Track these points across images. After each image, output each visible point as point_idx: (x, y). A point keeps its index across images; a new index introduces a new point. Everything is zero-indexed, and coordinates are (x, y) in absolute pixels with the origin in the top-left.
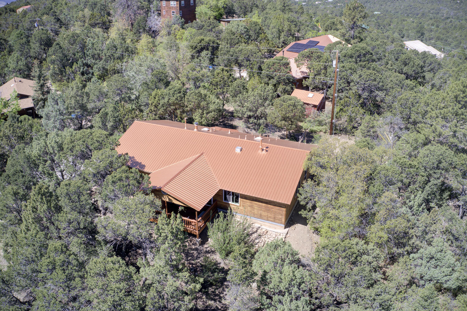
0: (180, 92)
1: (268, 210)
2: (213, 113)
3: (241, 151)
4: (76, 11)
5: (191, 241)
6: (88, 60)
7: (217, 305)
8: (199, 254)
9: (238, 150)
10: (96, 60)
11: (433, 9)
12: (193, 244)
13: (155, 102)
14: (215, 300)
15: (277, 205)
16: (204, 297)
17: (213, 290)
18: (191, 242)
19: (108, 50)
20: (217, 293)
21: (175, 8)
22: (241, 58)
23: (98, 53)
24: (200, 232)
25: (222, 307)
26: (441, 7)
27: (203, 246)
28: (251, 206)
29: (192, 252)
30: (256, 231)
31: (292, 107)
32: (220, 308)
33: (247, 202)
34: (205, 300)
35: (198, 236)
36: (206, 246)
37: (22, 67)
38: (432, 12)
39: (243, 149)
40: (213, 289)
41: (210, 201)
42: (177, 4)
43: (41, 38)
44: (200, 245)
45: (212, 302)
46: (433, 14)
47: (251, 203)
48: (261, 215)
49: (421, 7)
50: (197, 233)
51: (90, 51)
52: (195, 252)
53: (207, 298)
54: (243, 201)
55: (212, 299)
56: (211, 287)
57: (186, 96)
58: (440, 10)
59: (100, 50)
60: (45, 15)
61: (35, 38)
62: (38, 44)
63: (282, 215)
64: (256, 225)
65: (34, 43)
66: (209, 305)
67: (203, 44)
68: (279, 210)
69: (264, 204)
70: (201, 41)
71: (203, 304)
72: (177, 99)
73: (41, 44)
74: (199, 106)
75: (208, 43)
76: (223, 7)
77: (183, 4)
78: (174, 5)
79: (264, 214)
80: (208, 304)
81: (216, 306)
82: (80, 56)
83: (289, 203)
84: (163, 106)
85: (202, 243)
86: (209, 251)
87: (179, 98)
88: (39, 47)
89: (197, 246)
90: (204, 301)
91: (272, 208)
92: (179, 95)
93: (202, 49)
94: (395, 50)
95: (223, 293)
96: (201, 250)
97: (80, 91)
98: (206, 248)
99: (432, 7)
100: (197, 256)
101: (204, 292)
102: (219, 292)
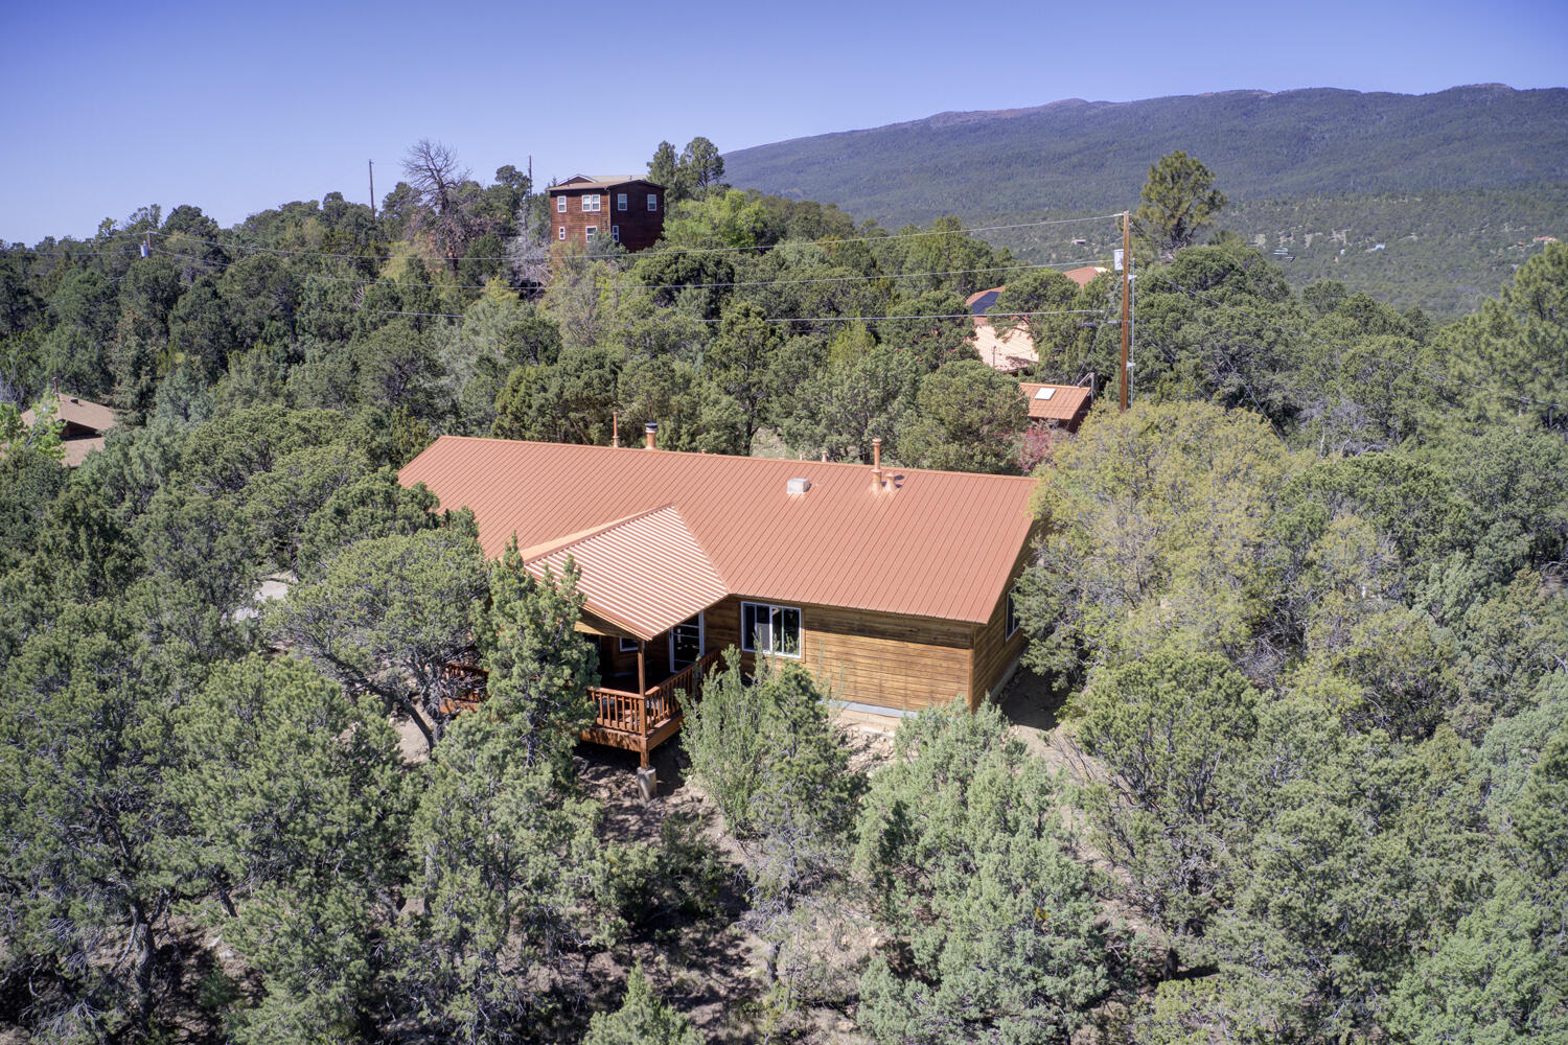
0: (601, 366)
1: (907, 665)
2: (713, 433)
3: (807, 489)
4: (277, 228)
5: (619, 785)
6: (303, 343)
7: (712, 983)
8: (647, 823)
9: (795, 487)
10: (332, 340)
11: (1435, 295)
12: (626, 794)
13: (517, 401)
14: (704, 969)
15: (940, 638)
16: (661, 957)
17: (698, 936)
18: (619, 787)
19: (372, 306)
20: (712, 944)
21: (597, 217)
22: (808, 302)
23: (337, 320)
24: (656, 742)
25: (732, 990)
26: (1460, 287)
27: (663, 801)
28: (846, 658)
29: (620, 817)
30: (867, 746)
31: (982, 387)
32: (723, 992)
33: (826, 643)
34: (663, 967)
35: (644, 758)
36: (673, 800)
37: (86, 367)
38: (1430, 304)
39: (815, 484)
40: (697, 931)
41: (694, 620)
42: (603, 203)
43: (156, 279)
44: (652, 796)
45: (695, 974)
46: (1434, 309)
47: (844, 643)
48: (881, 689)
49: (1395, 292)
50: (644, 744)
51: (314, 314)
52: (633, 819)
53: (671, 961)
54: (815, 641)
55: (691, 966)
56: (688, 926)
57: (620, 375)
58: (1456, 295)
59: (344, 309)
60: (175, 232)
61: (137, 279)
62: (143, 299)
63: (958, 679)
64: (867, 729)
65: (130, 295)
66: (682, 982)
67: (683, 266)
68: (946, 659)
69: (890, 643)
70: (677, 258)
71: (657, 981)
72: (588, 385)
73: (154, 301)
74: (664, 409)
75: (701, 265)
76: (753, 230)
77: (622, 205)
78: (595, 206)
79: (894, 682)
80: (675, 980)
81: (710, 989)
82: (278, 329)
83: (984, 620)
84: (541, 411)
85: (664, 789)
86: (686, 814)
87: (596, 381)
88: (148, 306)
89: (642, 801)
90: (659, 971)
91: (921, 655)
92: (594, 373)
93: (680, 283)
94: (1319, 285)
95: (737, 946)
96: (654, 813)
97: (265, 383)
98: (676, 806)
99: (1432, 289)
100: (640, 830)
101: (661, 943)
102: (721, 943)
